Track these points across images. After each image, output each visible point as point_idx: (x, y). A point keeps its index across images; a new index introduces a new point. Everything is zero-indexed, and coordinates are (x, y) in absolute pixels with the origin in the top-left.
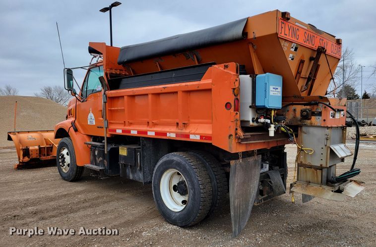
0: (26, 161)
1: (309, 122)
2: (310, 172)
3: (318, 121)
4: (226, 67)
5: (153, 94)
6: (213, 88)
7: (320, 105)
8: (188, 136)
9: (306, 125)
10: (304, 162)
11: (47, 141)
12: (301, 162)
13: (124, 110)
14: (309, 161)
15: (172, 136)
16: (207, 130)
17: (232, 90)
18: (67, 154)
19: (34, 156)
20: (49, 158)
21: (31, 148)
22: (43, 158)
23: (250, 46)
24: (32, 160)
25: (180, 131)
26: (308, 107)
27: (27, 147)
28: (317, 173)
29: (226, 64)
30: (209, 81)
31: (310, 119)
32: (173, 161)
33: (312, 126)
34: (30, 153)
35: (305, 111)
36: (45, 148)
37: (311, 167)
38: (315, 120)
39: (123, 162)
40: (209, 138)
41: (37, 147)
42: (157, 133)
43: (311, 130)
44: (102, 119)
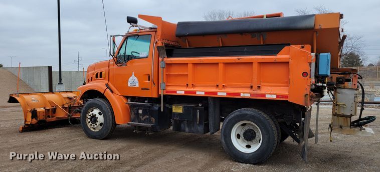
0: (34, 123)
1: (343, 85)
2: (341, 119)
3: (350, 85)
4: (303, 47)
5: (224, 63)
6: (291, 62)
7: (352, 75)
8: (264, 96)
9: (340, 88)
10: (338, 113)
11: (51, 103)
12: (336, 113)
13: (187, 75)
14: (342, 112)
15: (247, 95)
16: (283, 91)
17: (308, 64)
18: (100, 114)
19: (41, 117)
20: (54, 119)
21: (38, 110)
22: (49, 120)
23: (315, 34)
24: (40, 122)
25: (254, 92)
26: (342, 76)
27: (34, 109)
28: (347, 120)
29: (302, 45)
30: (287, 56)
31: (344, 84)
32: (247, 114)
33: (345, 88)
34: (38, 115)
35: (340, 78)
36: (49, 109)
37: (343, 116)
38: (347, 84)
39: (178, 119)
40: (287, 97)
41: (43, 109)
42: (228, 94)
43: (344, 91)
44: (148, 81)
